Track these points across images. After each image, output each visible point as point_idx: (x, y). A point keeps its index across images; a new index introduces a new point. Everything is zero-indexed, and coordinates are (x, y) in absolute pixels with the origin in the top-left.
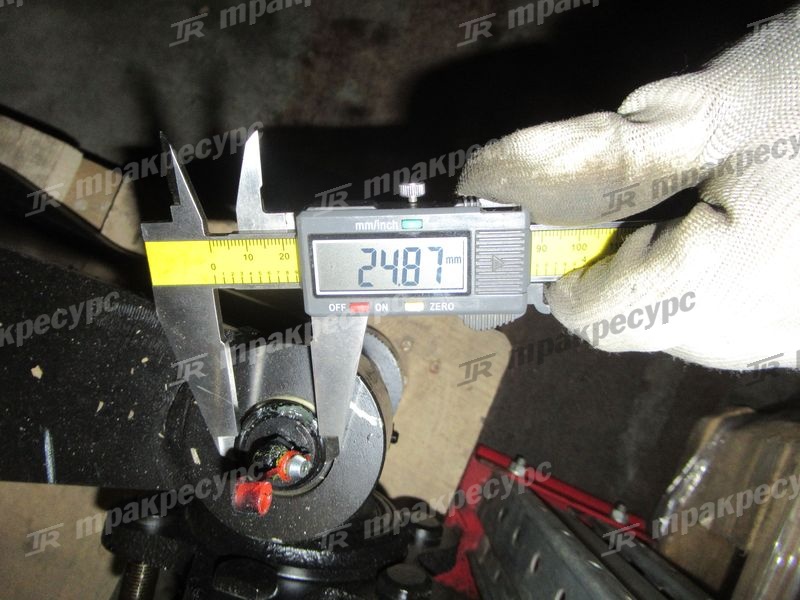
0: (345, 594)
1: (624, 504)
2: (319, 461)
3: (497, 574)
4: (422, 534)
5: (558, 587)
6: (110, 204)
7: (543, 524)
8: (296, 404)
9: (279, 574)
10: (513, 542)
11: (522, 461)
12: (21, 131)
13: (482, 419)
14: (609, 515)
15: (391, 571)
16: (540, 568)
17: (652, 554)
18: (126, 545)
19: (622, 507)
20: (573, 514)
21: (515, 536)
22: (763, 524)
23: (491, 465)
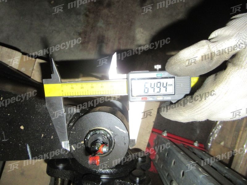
0: (121, 181)
1: (197, 141)
2: (110, 146)
3: (162, 166)
4: (140, 159)
5: (181, 169)
6: (32, 68)
7: (175, 151)
8: (102, 130)
9: (101, 177)
10: (166, 156)
11: (166, 131)
12: (2, 49)
13: (153, 122)
14: (193, 145)
15: (133, 172)
16: (175, 164)
17: (207, 155)
18: (54, 174)
19: (197, 142)
20: (182, 145)
21: (166, 155)
22: (239, 143)
23: (157, 134)
